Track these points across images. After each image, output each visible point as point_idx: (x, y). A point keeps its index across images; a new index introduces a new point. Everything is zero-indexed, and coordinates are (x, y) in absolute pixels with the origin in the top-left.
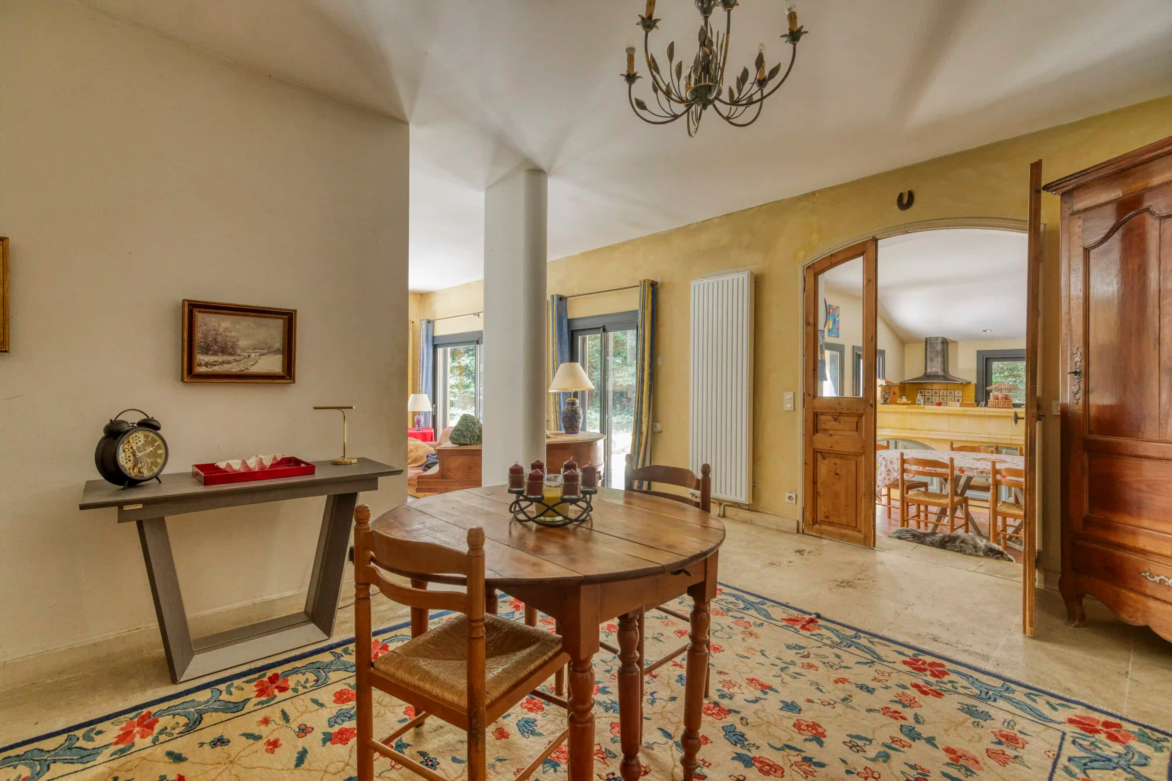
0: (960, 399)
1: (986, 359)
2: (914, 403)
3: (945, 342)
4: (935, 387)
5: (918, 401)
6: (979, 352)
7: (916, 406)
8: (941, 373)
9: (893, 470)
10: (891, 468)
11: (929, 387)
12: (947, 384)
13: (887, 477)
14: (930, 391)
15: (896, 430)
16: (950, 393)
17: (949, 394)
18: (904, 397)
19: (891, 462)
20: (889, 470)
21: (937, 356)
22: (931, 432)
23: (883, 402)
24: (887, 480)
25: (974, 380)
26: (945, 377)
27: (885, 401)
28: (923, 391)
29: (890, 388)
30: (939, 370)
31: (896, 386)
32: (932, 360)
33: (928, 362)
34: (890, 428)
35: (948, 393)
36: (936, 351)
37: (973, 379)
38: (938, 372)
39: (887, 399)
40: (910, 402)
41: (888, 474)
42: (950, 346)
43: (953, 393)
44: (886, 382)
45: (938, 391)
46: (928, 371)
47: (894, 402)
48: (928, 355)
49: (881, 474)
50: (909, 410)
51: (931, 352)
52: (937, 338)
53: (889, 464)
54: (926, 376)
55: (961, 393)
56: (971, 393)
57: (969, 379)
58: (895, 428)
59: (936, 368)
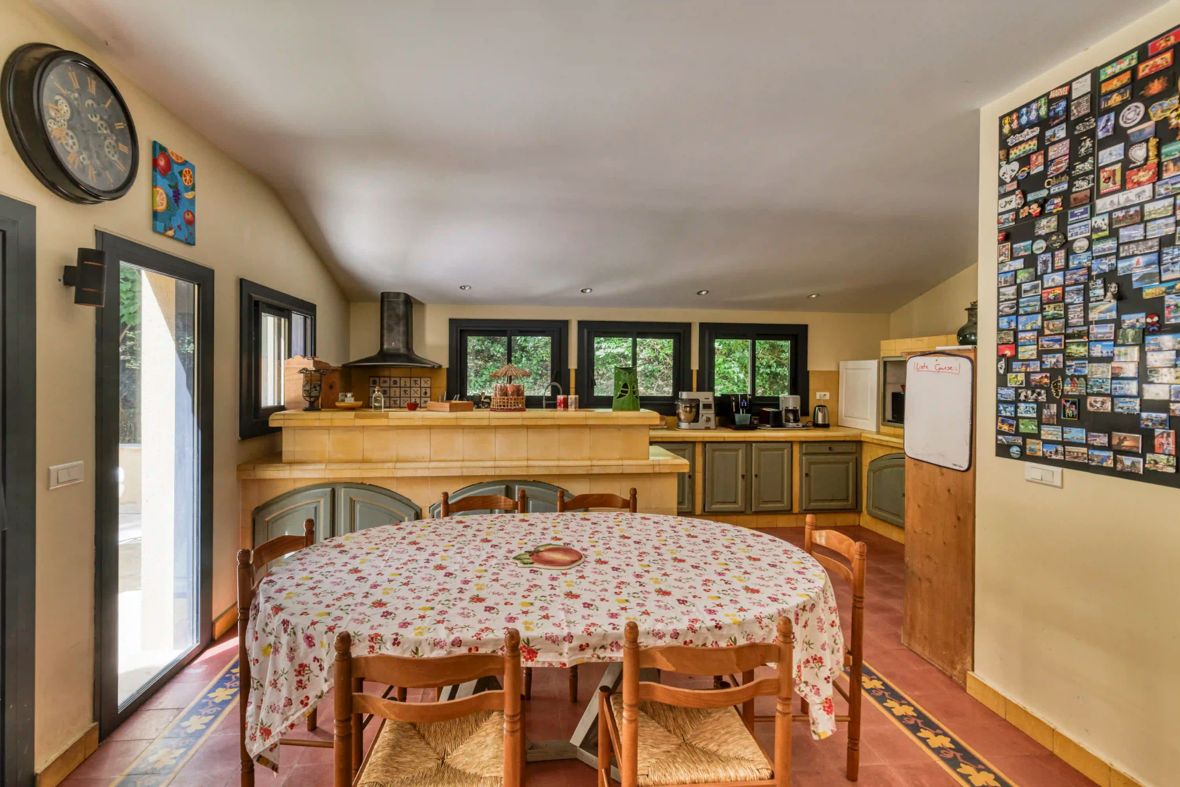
0: (428, 390)
1: (461, 331)
2: (367, 406)
3: (409, 301)
4: (394, 372)
5: (376, 401)
6: (452, 321)
7: (372, 411)
8: (403, 351)
9: (314, 666)
10: (308, 661)
11: (387, 373)
12: (411, 368)
13: (297, 696)
14: (388, 379)
15: (335, 466)
16: (415, 381)
17: (413, 385)
18: (349, 395)
19: (310, 641)
20: (302, 669)
21: (398, 324)
22: (399, 465)
23: (307, 405)
24: (296, 703)
25: (445, 364)
26: (409, 356)
27: (312, 404)
28: (377, 379)
29: (322, 374)
30: (401, 346)
31: (334, 370)
32: (391, 329)
33: (385, 332)
34: (320, 462)
35: (413, 382)
36: (398, 316)
37: (444, 360)
38: (399, 349)
39: (317, 398)
40: (360, 403)
41: (300, 685)
42: (415, 308)
43: (418, 382)
44: (316, 363)
45: (398, 380)
46: (385, 347)
47: (331, 405)
48: (385, 321)
49: (274, 684)
50: (360, 422)
51: (389, 316)
52: (398, 294)
53: (303, 645)
54: (383, 355)
55: (429, 383)
56: (442, 382)
57: (440, 362)
58: (330, 462)
59: (394, 344)
